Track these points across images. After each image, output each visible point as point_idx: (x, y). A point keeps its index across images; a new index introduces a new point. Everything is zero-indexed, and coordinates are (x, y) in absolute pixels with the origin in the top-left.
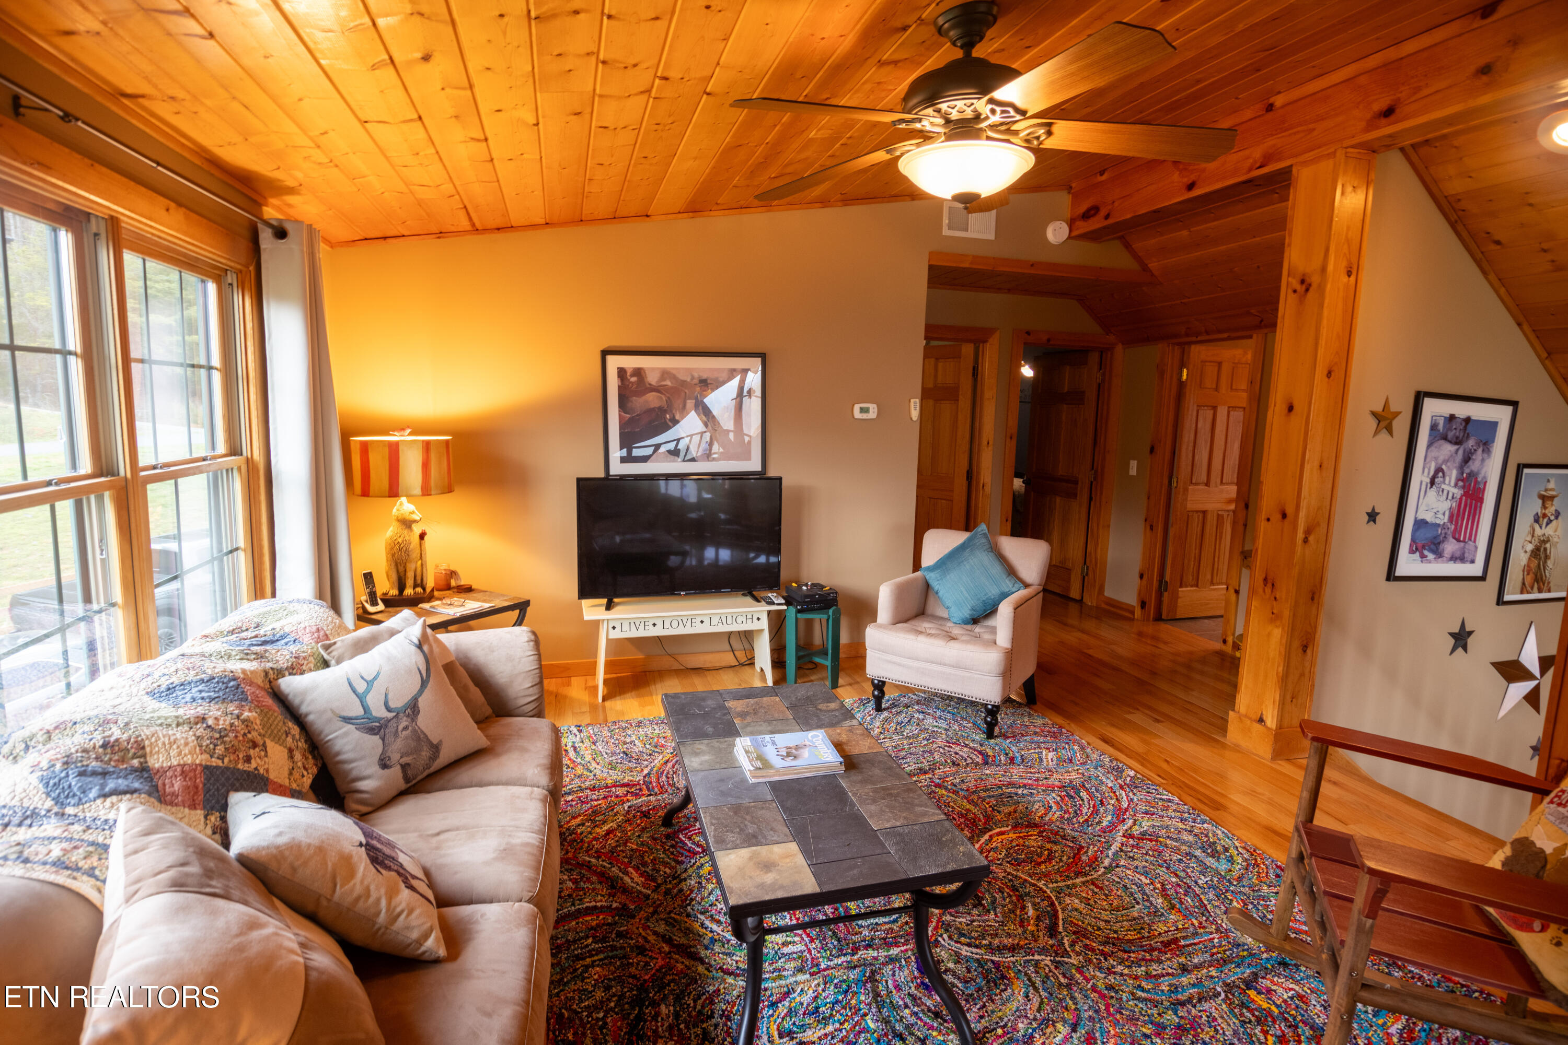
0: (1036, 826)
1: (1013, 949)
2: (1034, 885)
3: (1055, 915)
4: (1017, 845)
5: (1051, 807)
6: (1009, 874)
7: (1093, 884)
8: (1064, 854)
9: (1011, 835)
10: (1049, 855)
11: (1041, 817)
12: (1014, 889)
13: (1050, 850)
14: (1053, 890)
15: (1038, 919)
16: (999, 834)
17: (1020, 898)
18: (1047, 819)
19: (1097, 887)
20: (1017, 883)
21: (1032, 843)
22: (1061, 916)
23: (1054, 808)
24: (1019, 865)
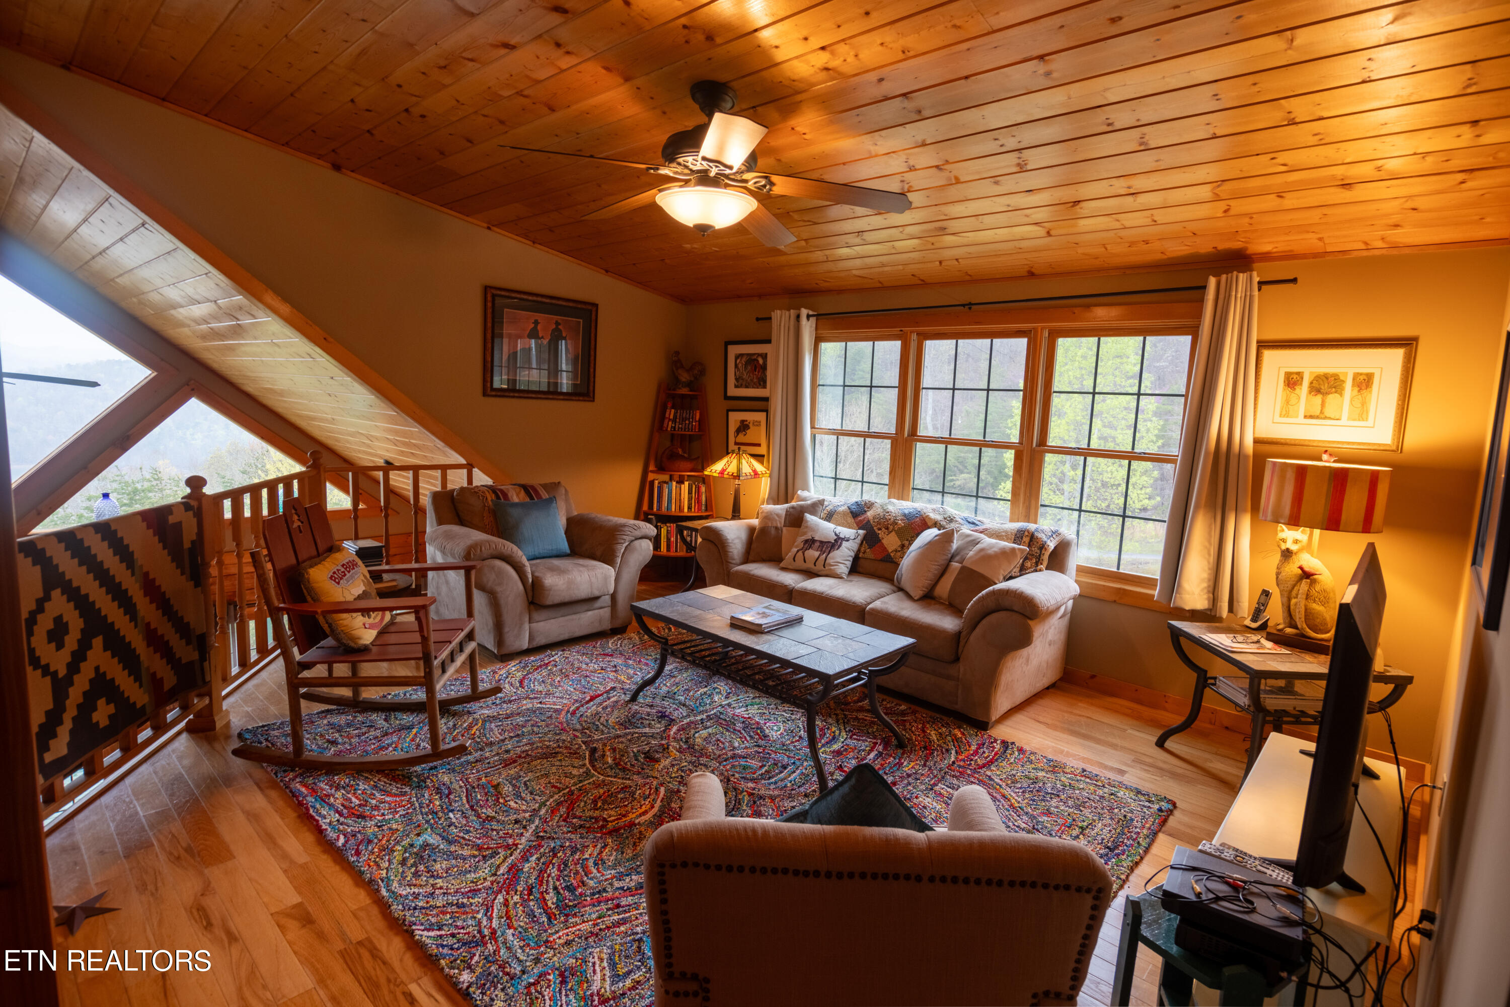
0: (610, 833)
1: (619, 736)
2: (608, 776)
3: (591, 762)
4: (626, 806)
5: (596, 864)
6: (629, 779)
7: (559, 788)
8: (583, 809)
9: (634, 816)
10: (596, 805)
11: (605, 847)
12: (624, 769)
13: (595, 809)
14: (593, 776)
15: (603, 756)
16: (645, 813)
17: (617, 764)
18: (599, 846)
19: (556, 787)
20: (621, 774)
21: (612, 813)
22: (587, 762)
23: (591, 863)
24: (622, 789)
